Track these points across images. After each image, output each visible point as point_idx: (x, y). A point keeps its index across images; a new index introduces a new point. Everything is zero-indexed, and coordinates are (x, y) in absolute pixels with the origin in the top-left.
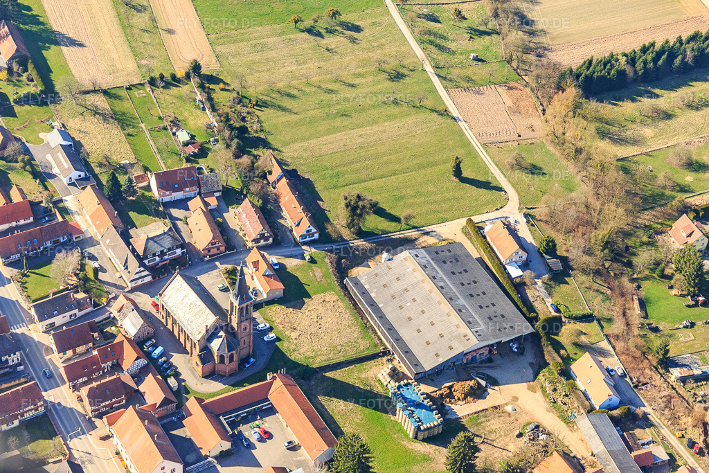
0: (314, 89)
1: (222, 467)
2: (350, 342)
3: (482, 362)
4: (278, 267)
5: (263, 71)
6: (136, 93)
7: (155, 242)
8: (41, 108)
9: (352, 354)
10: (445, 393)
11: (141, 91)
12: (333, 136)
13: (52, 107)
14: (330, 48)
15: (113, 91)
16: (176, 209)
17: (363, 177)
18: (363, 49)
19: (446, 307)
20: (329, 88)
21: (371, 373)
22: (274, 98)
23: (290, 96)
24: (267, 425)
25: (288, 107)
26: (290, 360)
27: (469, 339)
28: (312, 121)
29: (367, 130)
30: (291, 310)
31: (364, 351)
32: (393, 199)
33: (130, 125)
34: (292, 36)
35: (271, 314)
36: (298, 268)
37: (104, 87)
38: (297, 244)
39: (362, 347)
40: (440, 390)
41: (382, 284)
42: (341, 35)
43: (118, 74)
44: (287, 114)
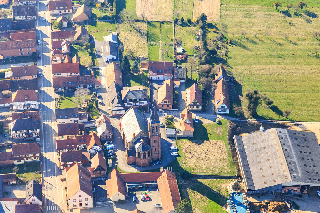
0: (270, 41)
1: (116, 207)
2: (220, 167)
3: (294, 195)
4: (198, 122)
5: (244, 27)
6: (165, 26)
7: (133, 94)
8: (111, 24)
9: (218, 173)
10: (262, 205)
11: (169, 25)
12: (267, 66)
13: (117, 25)
14: (292, 23)
15: (153, 23)
16: (157, 84)
17: (274, 90)
18: (312, 27)
19: (283, 160)
20: (279, 42)
21: (224, 185)
22: (242, 41)
23: (253, 42)
24: (151, 194)
25: (248, 47)
26: (180, 167)
27: (287, 178)
28: (259, 57)
29: (291, 67)
30: (194, 144)
31: (226, 173)
32: (286, 104)
33: (154, 40)
34: (272, 13)
35: (181, 143)
36: (209, 125)
37: (149, 20)
38: (215, 114)
39: (225, 171)
40: (261, 202)
41: (253, 142)
42: (303, 18)
43: (160, 15)
44: (246, 50)
